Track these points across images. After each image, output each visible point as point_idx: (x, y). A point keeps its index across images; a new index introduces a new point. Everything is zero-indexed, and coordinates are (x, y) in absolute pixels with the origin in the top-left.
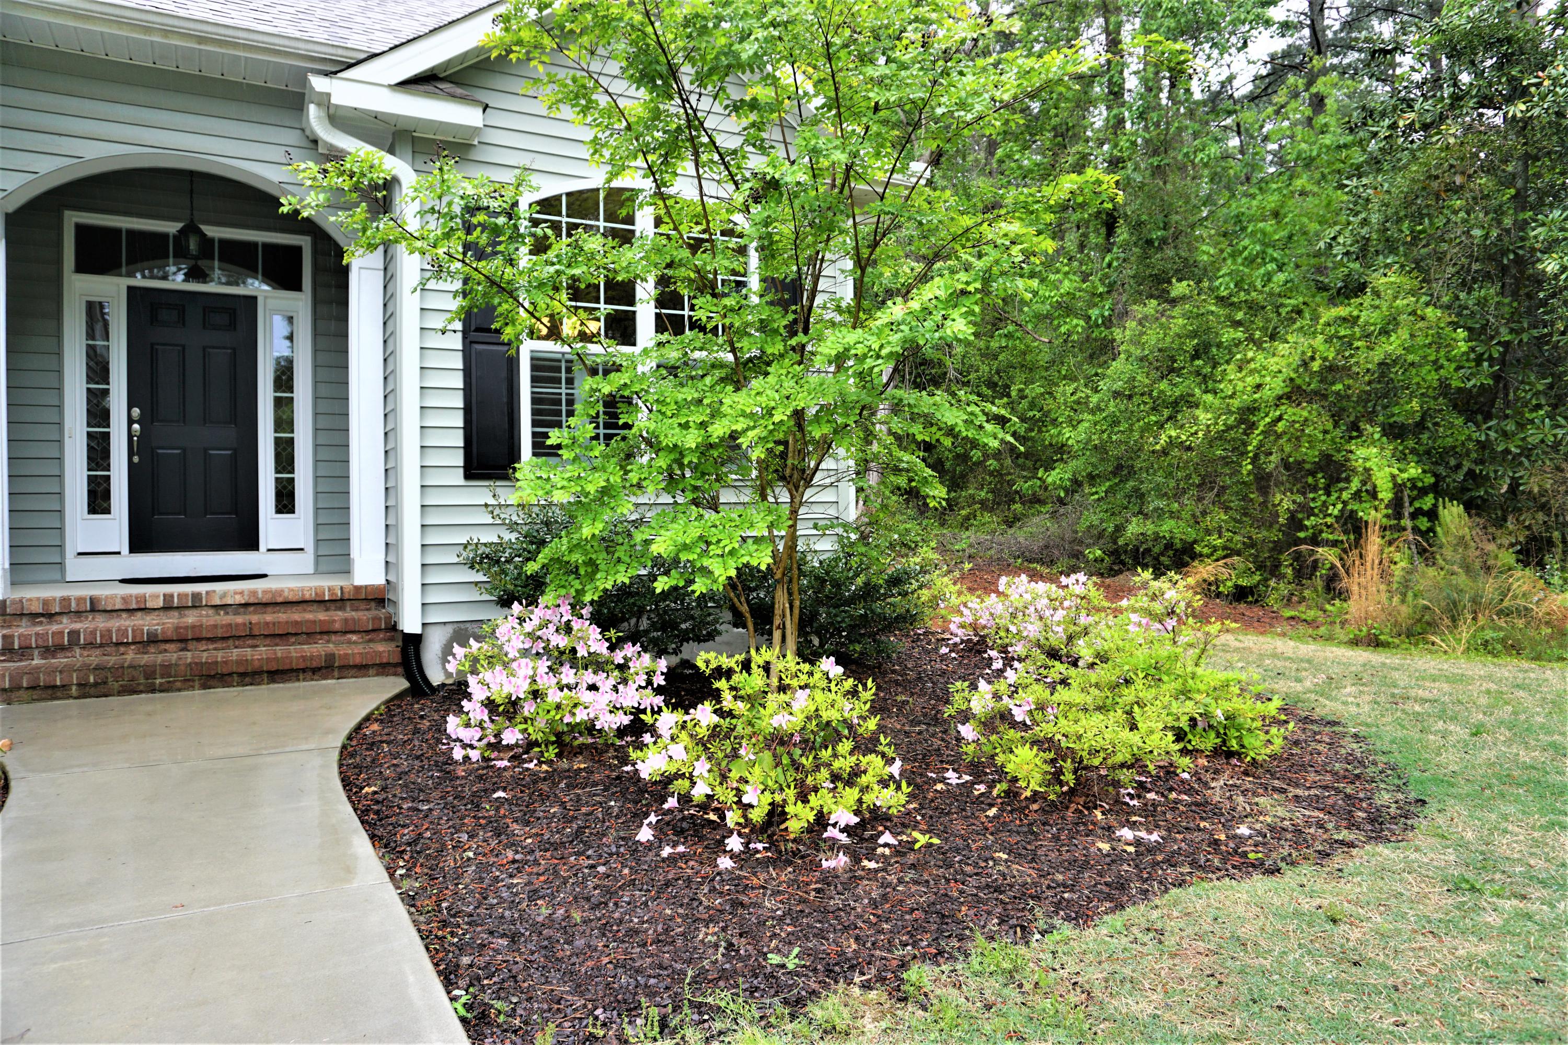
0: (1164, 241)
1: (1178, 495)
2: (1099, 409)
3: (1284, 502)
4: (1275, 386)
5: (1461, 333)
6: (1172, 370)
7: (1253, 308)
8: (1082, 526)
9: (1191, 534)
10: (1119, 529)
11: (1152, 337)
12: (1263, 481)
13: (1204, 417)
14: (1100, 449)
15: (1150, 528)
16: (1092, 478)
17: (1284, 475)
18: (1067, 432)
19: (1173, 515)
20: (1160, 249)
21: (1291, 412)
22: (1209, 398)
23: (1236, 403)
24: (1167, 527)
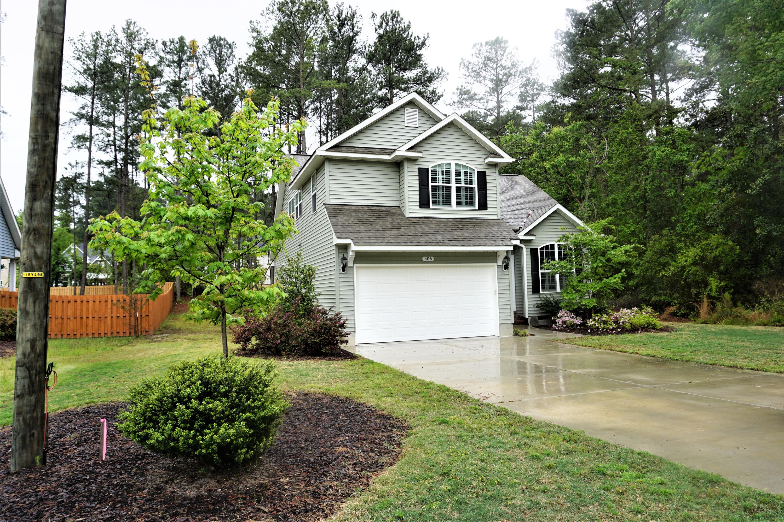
0: (661, 215)
1: (665, 290)
2: (642, 266)
3: (694, 291)
4: (690, 261)
5: (738, 247)
6: (663, 255)
7: (687, 236)
8: (639, 298)
9: (670, 300)
10: (650, 299)
11: (657, 246)
12: (689, 286)
13: (672, 269)
14: (644, 277)
15: (658, 298)
16: (642, 285)
17: (694, 284)
18: (634, 271)
19: (665, 295)
20: (660, 218)
21: (694, 268)
22: (673, 263)
23: (680, 265)
24: (663, 298)
